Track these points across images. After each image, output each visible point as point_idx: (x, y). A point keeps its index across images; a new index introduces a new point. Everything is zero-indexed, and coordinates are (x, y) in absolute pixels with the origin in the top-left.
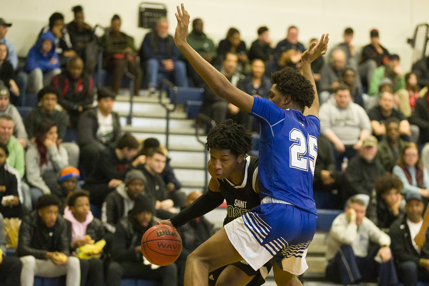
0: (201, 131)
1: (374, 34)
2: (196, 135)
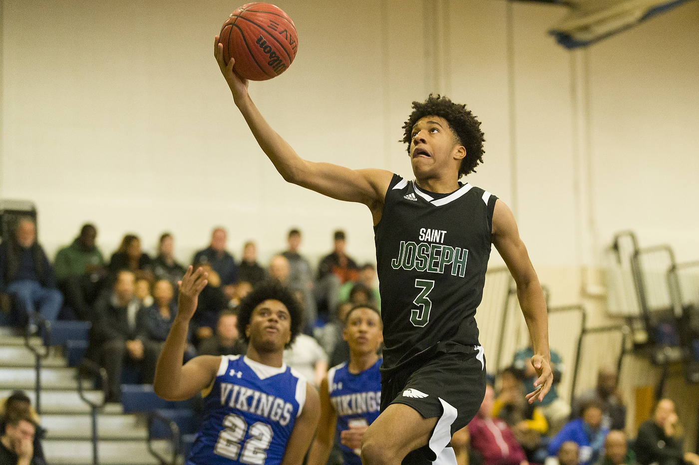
0: (86, 384)
1: (339, 236)
2: (80, 390)
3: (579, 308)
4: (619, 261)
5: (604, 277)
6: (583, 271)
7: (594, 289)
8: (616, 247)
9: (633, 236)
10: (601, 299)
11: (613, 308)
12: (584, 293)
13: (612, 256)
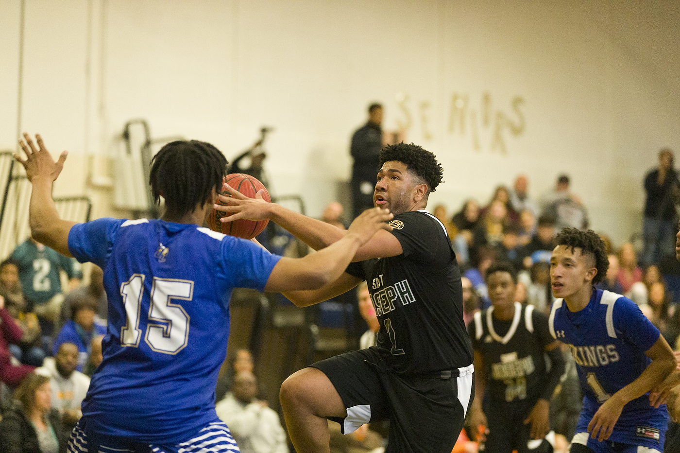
3: (84, 199)
4: (129, 150)
5: (112, 167)
6: (91, 159)
7: (100, 179)
8: (126, 135)
9: (145, 124)
10: (108, 190)
11: (120, 201)
12: (89, 183)
13: (122, 145)
